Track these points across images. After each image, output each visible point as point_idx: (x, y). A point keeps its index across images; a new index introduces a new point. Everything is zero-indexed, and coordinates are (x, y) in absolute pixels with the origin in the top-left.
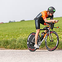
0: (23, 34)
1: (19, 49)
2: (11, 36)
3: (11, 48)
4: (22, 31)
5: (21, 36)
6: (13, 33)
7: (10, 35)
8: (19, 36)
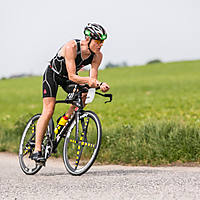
0: (158, 110)
1: (144, 165)
2: (113, 115)
3: (114, 160)
4: (152, 99)
5: (149, 117)
6: (122, 105)
7: (109, 111)
8: (142, 116)
